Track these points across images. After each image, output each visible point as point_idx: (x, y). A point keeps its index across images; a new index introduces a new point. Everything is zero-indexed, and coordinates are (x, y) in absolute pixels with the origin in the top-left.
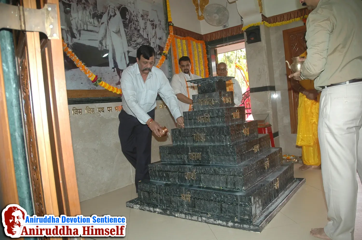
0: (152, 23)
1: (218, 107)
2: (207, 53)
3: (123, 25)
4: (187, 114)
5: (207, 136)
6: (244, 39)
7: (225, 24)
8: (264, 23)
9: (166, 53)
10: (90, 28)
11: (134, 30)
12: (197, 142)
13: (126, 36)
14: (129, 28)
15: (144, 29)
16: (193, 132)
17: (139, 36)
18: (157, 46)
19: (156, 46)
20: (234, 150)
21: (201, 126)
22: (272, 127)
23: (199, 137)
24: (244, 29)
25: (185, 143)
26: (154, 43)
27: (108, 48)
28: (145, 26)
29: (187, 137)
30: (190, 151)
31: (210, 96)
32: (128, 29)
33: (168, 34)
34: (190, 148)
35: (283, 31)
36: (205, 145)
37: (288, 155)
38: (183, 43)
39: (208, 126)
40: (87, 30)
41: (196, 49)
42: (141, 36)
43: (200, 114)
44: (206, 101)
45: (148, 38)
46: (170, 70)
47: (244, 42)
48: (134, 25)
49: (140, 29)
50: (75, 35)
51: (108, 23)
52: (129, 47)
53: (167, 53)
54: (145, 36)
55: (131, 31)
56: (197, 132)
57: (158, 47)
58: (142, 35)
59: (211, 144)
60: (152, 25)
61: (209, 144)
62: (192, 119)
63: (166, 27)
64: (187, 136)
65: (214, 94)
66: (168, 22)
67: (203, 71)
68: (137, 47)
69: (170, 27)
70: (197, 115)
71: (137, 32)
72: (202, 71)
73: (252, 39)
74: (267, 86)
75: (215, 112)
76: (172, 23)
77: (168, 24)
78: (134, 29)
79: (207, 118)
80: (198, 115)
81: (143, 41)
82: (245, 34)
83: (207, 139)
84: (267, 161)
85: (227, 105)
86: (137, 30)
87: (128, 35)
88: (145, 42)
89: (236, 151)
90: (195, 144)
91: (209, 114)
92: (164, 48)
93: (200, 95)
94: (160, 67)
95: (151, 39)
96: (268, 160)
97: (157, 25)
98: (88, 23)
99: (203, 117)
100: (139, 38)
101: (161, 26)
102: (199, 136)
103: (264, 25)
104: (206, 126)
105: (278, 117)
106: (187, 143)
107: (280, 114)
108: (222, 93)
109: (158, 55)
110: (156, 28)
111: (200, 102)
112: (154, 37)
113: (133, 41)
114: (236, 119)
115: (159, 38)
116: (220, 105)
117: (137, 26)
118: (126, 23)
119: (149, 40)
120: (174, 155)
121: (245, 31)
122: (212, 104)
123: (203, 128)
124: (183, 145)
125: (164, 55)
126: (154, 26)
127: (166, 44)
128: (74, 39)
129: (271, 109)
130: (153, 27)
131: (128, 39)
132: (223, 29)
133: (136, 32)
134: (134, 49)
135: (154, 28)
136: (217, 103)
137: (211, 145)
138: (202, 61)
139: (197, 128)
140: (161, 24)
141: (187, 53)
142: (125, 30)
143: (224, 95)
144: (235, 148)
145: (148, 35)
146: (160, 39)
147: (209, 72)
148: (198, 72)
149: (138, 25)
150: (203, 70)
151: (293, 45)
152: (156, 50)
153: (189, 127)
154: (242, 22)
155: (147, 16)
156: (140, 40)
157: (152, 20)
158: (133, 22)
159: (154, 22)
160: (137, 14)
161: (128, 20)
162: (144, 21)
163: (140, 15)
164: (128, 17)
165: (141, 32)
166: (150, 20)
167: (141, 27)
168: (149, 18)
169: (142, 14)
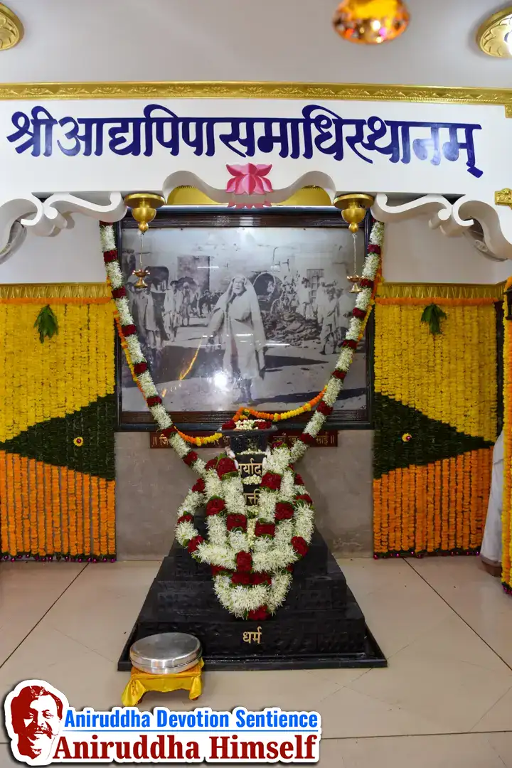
0: (330, 288)
3: (260, 306)
10: (193, 321)
11: (283, 310)
13: (263, 322)
14: (272, 309)
15: (307, 304)
17: (290, 319)
19: (336, 331)
26: (330, 325)
27: (223, 348)
28: (314, 297)
32: (269, 310)
40: (188, 325)
42: (298, 318)
45: (314, 318)
48: (284, 302)
50: (168, 335)
51: (228, 306)
54: (309, 316)
55: (276, 312)
57: (340, 332)
60: (329, 293)
68: (287, 337)
71: (290, 311)
78: (283, 307)
81: (301, 326)
86: (290, 308)
87: (269, 319)
88: (306, 327)
95: (325, 319)
97: (342, 289)
98: (191, 315)
100: (295, 322)
109: (340, 346)
110: (339, 296)
112: (332, 313)
113: (279, 330)
115: (345, 315)
117: (290, 300)
119: (319, 321)
126: (334, 293)
128: (164, 341)
130: (333, 296)
131: (268, 327)
133: (287, 314)
135: (335, 296)
142: (262, 314)
145: (316, 313)
146: (349, 315)
152: (335, 338)
155: (318, 278)
156: (296, 325)
157: (331, 282)
158: (282, 294)
159: (335, 287)
160: (293, 280)
161: (270, 295)
162: (309, 289)
163: (301, 279)
164: (271, 289)
165: (300, 310)
166: (326, 285)
167: (301, 302)
168: (321, 280)
169: (306, 277)
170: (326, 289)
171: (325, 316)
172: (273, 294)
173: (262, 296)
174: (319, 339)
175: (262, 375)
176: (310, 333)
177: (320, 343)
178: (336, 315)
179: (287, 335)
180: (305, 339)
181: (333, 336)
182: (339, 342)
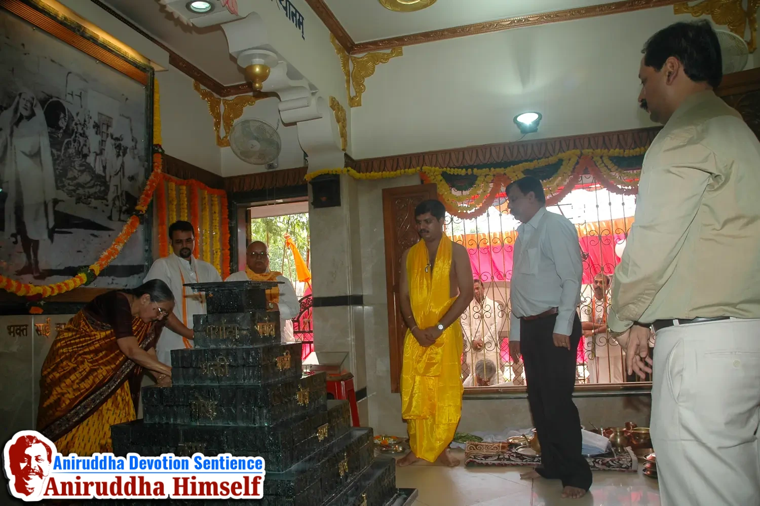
0: (118, 143)
1: (246, 344)
2: (231, 216)
3: (50, 140)
4: (180, 356)
5: (221, 406)
6: (307, 195)
7: (272, 162)
8: (348, 171)
9: (142, 212)
11: (74, 154)
12: (199, 417)
13: (54, 164)
14: (63, 148)
15: (97, 155)
16: (190, 397)
17: (84, 168)
18: (124, 193)
19: (122, 194)
20: (278, 439)
21: (208, 383)
22: (355, 380)
23: (202, 408)
24: (308, 177)
25: (172, 420)
26: (117, 186)
27: (7, 190)
28: (103, 147)
29: (177, 407)
30: (182, 438)
31: (232, 321)
32: (60, 150)
33: (149, 170)
34: (181, 433)
35: (384, 190)
36: (215, 426)
37: (384, 435)
38: (181, 191)
39: (223, 383)
41: (207, 207)
42: (89, 169)
43: (207, 358)
44: (222, 330)
45: (103, 174)
46: (147, 249)
47: (308, 202)
48: (76, 144)
49: (88, 153)
51: (12, 130)
52: (60, 191)
53: (144, 212)
54: (99, 170)
55: (67, 156)
56: (200, 397)
57: (124, 197)
58: (91, 167)
59: (228, 424)
60: (116, 148)
61: (225, 424)
62: (188, 368)
63: (147, 155)
64: (177, 403)
65: (240, 317)
66: (153, 145)
67: (219, 253)
68: (78, 192)
69: (155, 155)
70: (201, 358)
71: (81, 159)
72: (216, 254)
73: (324, 199)
74: (347, 296)
75: (239, 356)
76: (162, 149)
77: (153, 149)
78: (74, 151)
79: (223, 366)
80: (203, 359)
81: (91, 180)
82: (310, 187)
83: (222, 412)
84: (344, 459)
85: (266, 339)
86: (81, 156)
87: (60, 163)
88: (96, 183)
89: (282, 441)
90: (193, 424)
91: (228, 358)
92: (139, 197)
93: (210, 316)
94: (125, 241)
95: (112, 178)
96: (346, 455)
97: (127, 148)
99: (216, 365)
100: (85, 173)
101: (136, 152)
102: (204, 406)
103: (349, 174)
104: (219, 383)
105: (367, 358)
106: (175, 419)
107: (369, 352)
108: (258, 315)
109: (124, 213)
110: (124, 155)
111: (209, 331)
112: (118, 172)
113: (69, 179)
114: (282, 369)
116: (251, 341)
117: (82, 144)
118: (58, 136)
119: (108, 179)
120: (144, 446)
121: (309, 183)
122: (235, 336)
123: (213, 387)
124: (167, 423)
125: (135, 215)
126: (120, 149)
127: (144, 192)
129: (353, 343)
130: (119, 152)
131: (58, 173)
132: (266, 171)
133: (78, 161)
134: (70, 195)
135: (121, 154)
136: (246, 335)
137: (230, 427)
138: (217, 233)
139: (199, 389)
140: (136, 148)
141: (186, 215)
142: (52, 154)
143: (261, 320)
144: (280, 435)
145: (104, 168)
146: (132, 178)
147: (230, 256)
148: (209, 254)
149: (85, 145)
150: (219, 251)
151: (399, 219)
152: (121, 203)
153: (181, 383)
154: (305, 163)
155: (108, 126)
156: (85, 178)
157: (118, 136)
158: (74, 135)
159: (121, 142)
160: (85, 121)
161: (61, 131)
162: (99, 138)
163: (92, 123)
164: (62, 124)
165: (91, 159)
166: (114, 137)
167: (92, 150)
168: (111, 130)
169: (97, 121)
170: (113, 142)
171: (112, 175)
172: (65, 131)
173: (54, 130)
174: (107, 201)
175: (51, 237)
176: (100, 191)
177: (107, 205)
178: (122, 175)
179: (77, 189)
180: (96, 199)
181: (119, 200)
182: (124, 208)
